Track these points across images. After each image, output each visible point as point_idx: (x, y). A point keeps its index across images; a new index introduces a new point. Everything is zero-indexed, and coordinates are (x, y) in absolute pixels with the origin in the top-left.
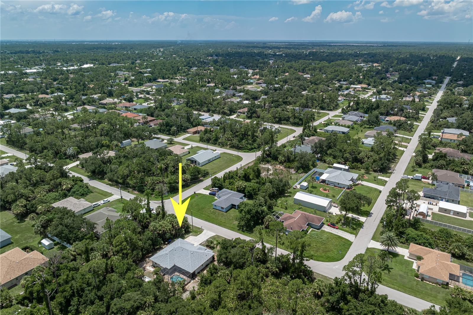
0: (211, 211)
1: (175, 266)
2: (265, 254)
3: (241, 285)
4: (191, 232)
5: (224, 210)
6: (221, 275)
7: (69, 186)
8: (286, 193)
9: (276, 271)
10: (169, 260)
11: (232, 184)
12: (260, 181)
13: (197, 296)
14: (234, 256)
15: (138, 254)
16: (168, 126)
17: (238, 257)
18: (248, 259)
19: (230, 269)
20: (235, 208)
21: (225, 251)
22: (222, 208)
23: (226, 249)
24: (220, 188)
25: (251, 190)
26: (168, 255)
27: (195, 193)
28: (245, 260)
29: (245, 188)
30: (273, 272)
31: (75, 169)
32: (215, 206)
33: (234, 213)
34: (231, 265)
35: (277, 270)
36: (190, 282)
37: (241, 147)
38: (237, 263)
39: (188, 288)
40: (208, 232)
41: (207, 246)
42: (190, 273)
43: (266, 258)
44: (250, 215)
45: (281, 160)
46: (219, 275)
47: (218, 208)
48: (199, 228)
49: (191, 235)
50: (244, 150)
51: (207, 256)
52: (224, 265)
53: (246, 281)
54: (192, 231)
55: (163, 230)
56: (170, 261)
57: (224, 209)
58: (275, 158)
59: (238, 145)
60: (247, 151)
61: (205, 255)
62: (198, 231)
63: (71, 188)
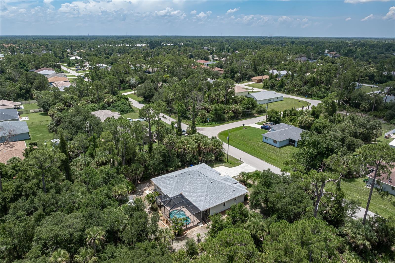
0: (258, 144)
1: (181, 195)
2: (341, 210)
3: (285, 255)
4: (225, 162)
5: (277, 145)
6: (249, 226)
7: (111, 100)
8: (373, 141)
9: (364, 245)
10: (174, 185)
11: (293, 121)
12: (335, 119)
13: (199, 251)
14: (280, 198)
15: (137, 169)
16: (233, 72)
17: (287, 199)
18: (307, 209)
19: (270, 219)
20: (294, 146)
21: (266, 189)
22: (275, 142)
23: (268, 186)
24: (277, 122)
25: (320, 126)
26: (176, 178)
27: (244, 125)
28: (300, 210)
29: (311, 124)
30: (357, 246)
31: (132, 95)
32: (266, 138)
33: (291, 150)
34: (272, 215)
35: (368, 243)
36: (196, 226)
37: (310, 94)
38: (284, 211)
39: (190, 234)
40: (249, 165)
41: (242, 182)
42: (200, 210)
43: (341, 217)
44: (317, 149)
45: (365, 108)
46: (246, 225)
47: (269, 141)
48: (237, 160)
49: (223, 166)
50: (314, 98)
51: (235, 193)
52: (261, 213)
53: (297, 248)
54: (226, 160)
55: (184, 149)
56: (176, 186)
57: (278, 143)
58: (357, 106)
59: (307, 91)
60: (318, 98)
61: (232, 190)
62: (235, 163)
63: (112, 102)
